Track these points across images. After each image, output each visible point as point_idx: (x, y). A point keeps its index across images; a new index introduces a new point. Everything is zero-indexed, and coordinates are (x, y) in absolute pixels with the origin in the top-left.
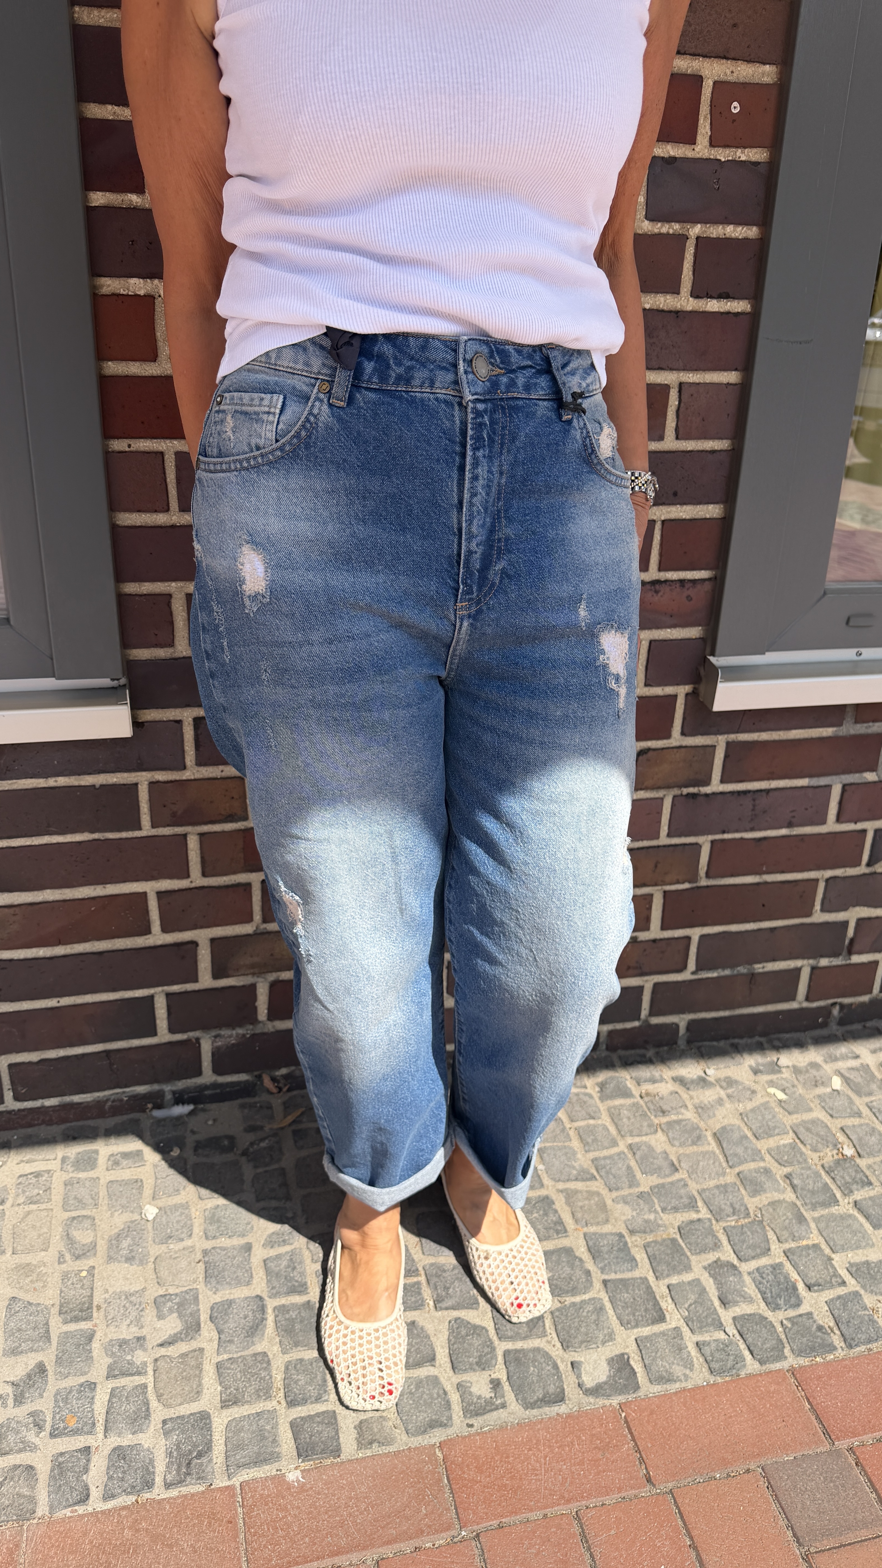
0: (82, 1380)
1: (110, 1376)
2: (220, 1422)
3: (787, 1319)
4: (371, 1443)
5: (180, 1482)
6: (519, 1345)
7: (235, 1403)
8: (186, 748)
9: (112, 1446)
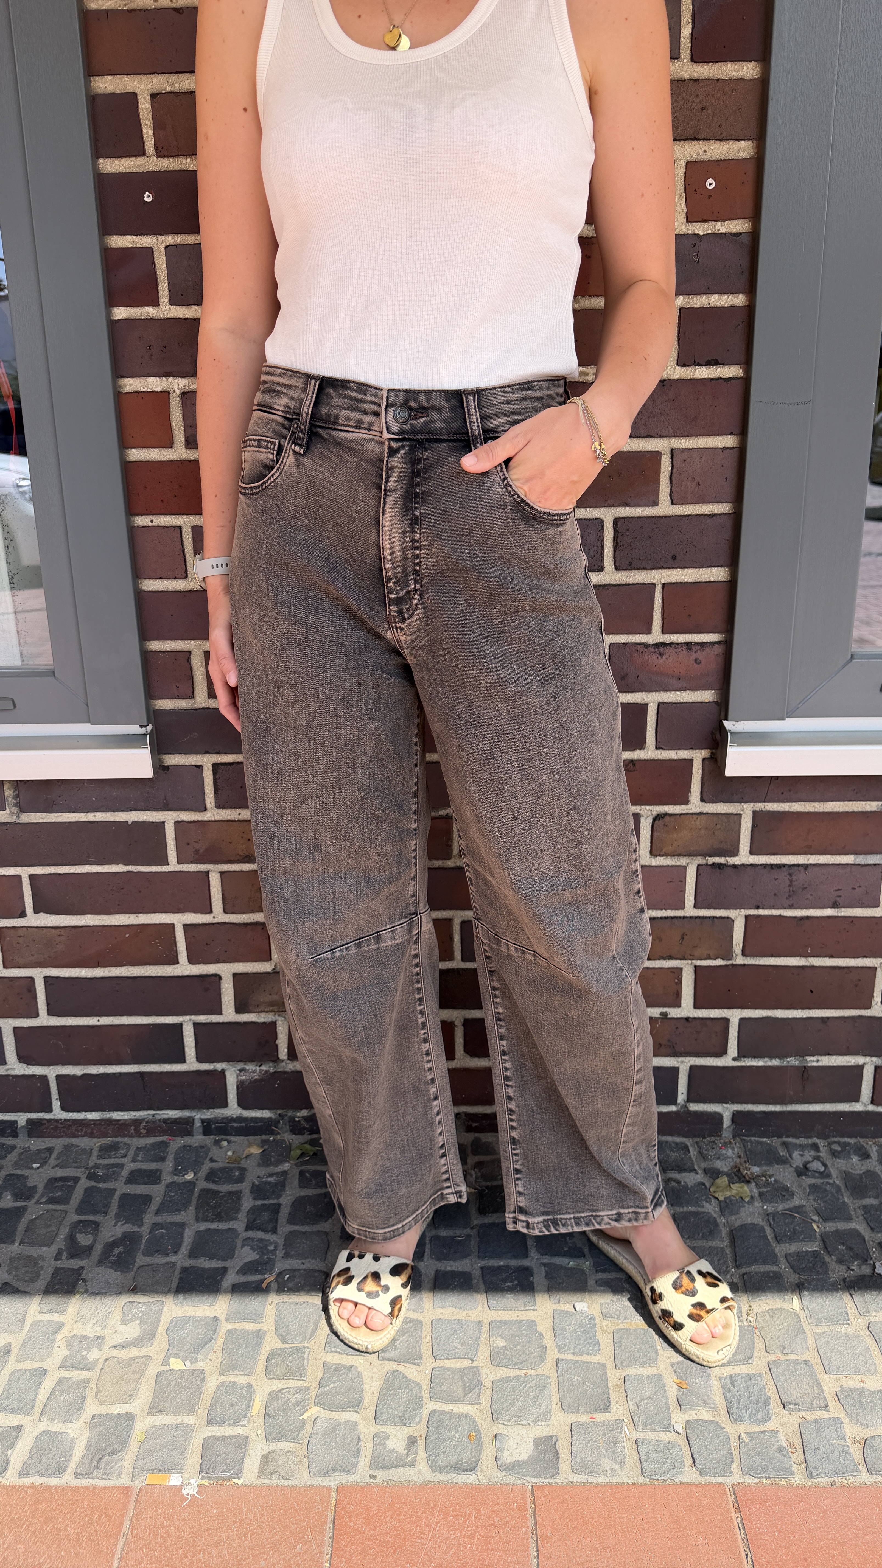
0: (37, 1365)
1: (62, 1367)
2: (140, 1427)
3: (747, 1433)
4: (271, 1474)
5: (88, 1475)
6: (448, 1407)
7: (160, 1411)
8: (207, 791)
9: (42, 1430)
